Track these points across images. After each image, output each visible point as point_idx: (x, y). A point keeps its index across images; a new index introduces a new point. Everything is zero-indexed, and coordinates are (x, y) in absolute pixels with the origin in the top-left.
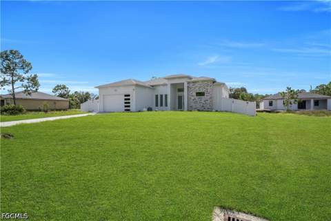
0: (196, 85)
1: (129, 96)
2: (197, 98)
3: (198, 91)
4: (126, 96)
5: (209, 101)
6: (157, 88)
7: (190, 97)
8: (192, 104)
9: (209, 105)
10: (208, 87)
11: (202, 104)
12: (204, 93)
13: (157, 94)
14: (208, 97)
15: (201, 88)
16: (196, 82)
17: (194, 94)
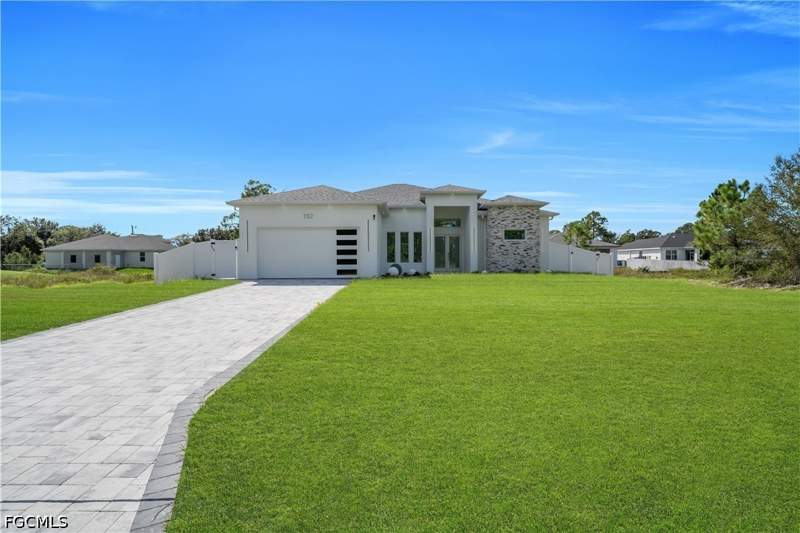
0: (507, 213)
1: (354, 232)
3: (510, 228)
5: (534, 250)
6: (393, 214)
7: (492, 240)
8: (497, 257)
9: (534, 259)
10: (532, 220)
11: (519, 257)
12: (523, 232)
13: (391, 231)
14: (533, 242)
15: (516, 222)
16: (505, 207)
17: (501, 234)
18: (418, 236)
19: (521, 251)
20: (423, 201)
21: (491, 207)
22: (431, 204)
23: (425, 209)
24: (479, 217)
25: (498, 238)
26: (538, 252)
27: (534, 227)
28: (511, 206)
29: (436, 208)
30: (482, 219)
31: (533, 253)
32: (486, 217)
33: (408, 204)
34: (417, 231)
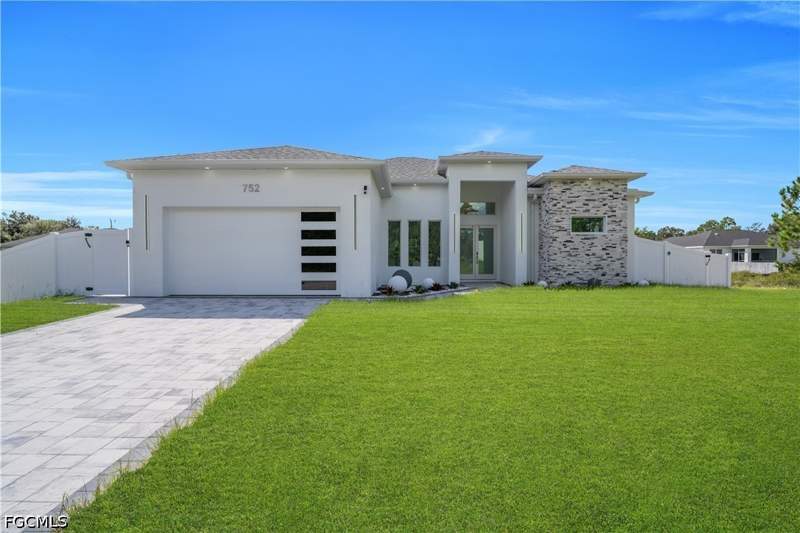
0: (576, 190)
1: (330, 216)
2: (577, 237)
3: (581, 214)
4: (307, 217)
5: (619, 249)
6: (398, 194)
7: (552, 232)
8: (560, 259)
9: (618, 263)
10: (615, 202)
11: (594, 260)
12: (600, 220)
13: (395, 218)
14: (617, 236)
15: (591, 204)
16: (572, 181)
17: (567, 224)
18: (435, 227)
19: (598, 250)
20: (442, 173)
21: (550, 181)
22: (456, 176)
23: (446, 185)
24: (530, 197)
25: (561, 229)
26: (625, 251)
27: (618, 213)
28: (582, 180)
29: (464, 184)
30: (535, 201)
31: (617, 253)
32: (539, 197)
33: (419, 178)
34: (435, 219)
